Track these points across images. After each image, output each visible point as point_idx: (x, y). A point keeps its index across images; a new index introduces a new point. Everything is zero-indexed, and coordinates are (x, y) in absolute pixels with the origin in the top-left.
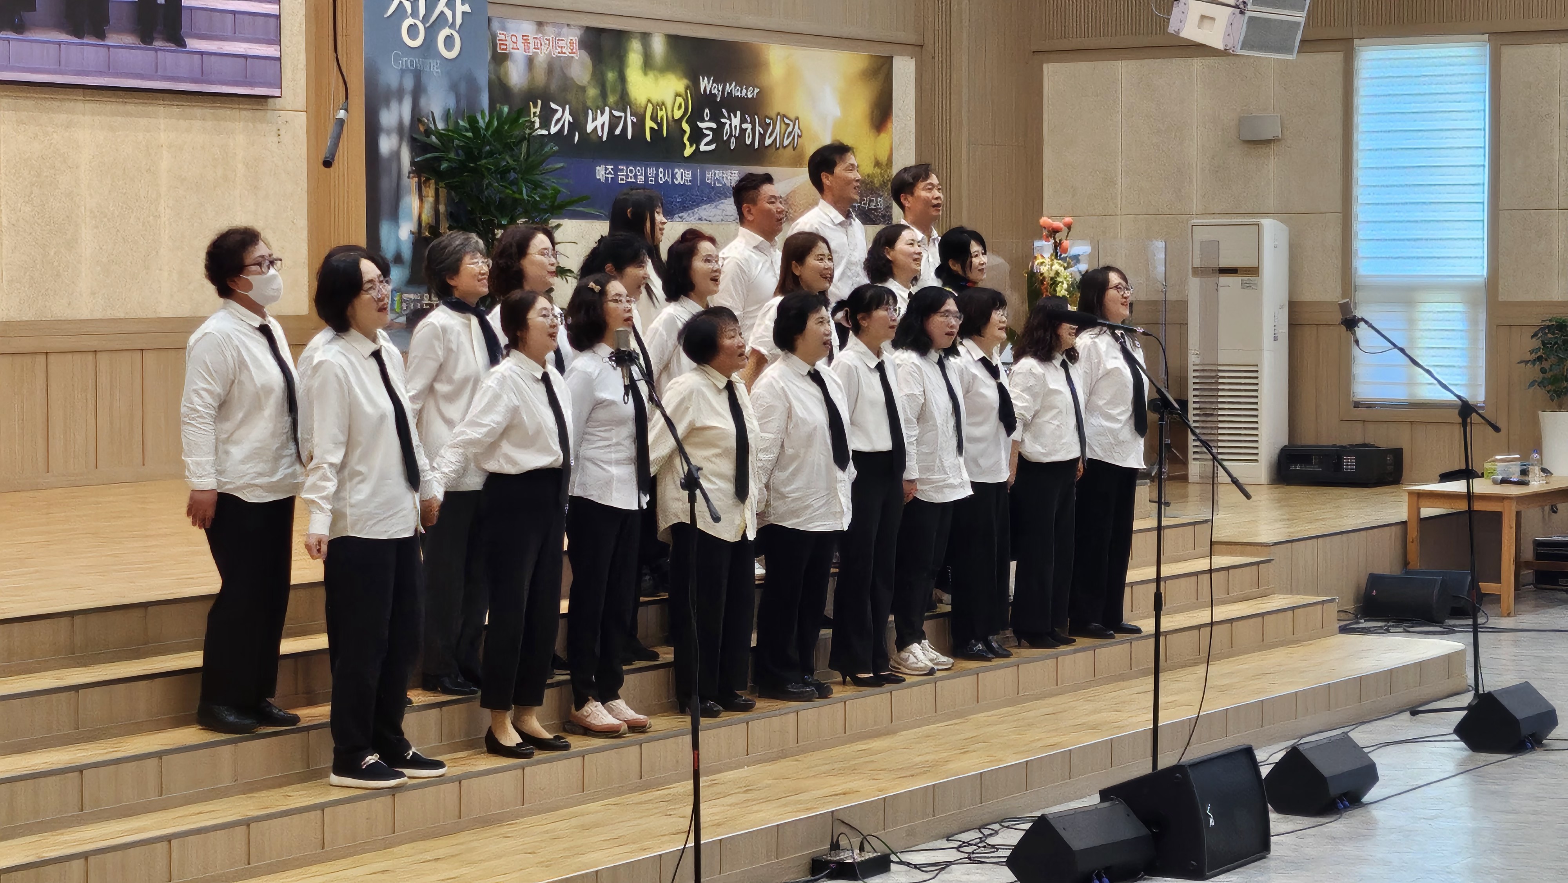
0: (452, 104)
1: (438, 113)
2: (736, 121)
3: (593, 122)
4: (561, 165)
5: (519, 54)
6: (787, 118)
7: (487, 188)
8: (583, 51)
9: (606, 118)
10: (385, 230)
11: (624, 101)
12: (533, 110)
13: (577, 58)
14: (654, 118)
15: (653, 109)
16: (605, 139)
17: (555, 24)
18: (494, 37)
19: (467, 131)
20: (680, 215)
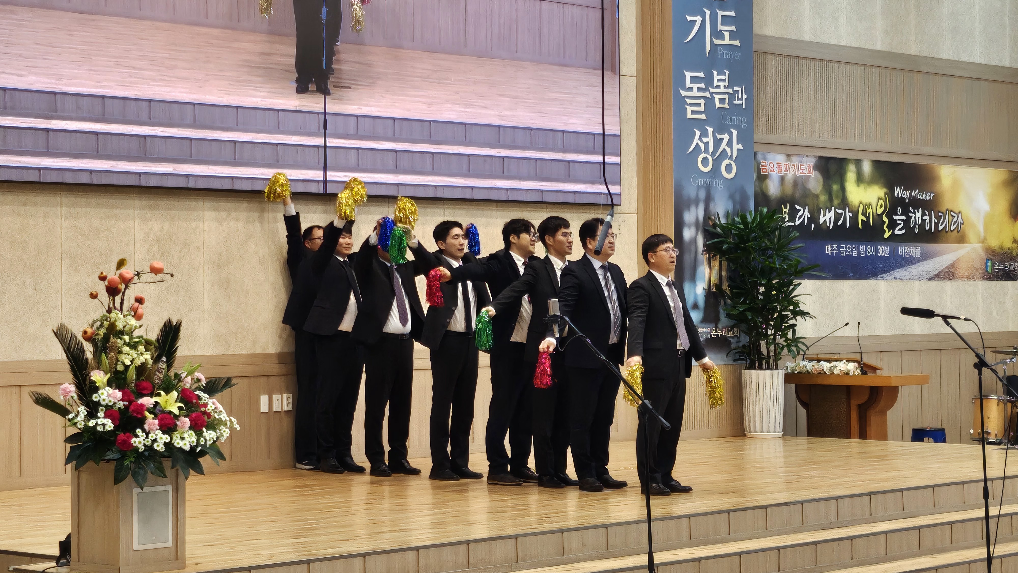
0: (730, 207)
1: (721, 213)
2: (919, 215)
3: (823, 217)
4: (802, 245)
5: (775, 176)
6: (954, 212)
7: (753, 261)
8: (816, 172)
9: (832, 214)
10: (687, 287)
11: (844, 203)
12: (784, 210)
13: (813, 177)
14: (864, 214)
15: (863, 209)
16: (831, 227)
17: (798, 155)
18: (759, 164)
19: (740, 224)
20: (882, 276)
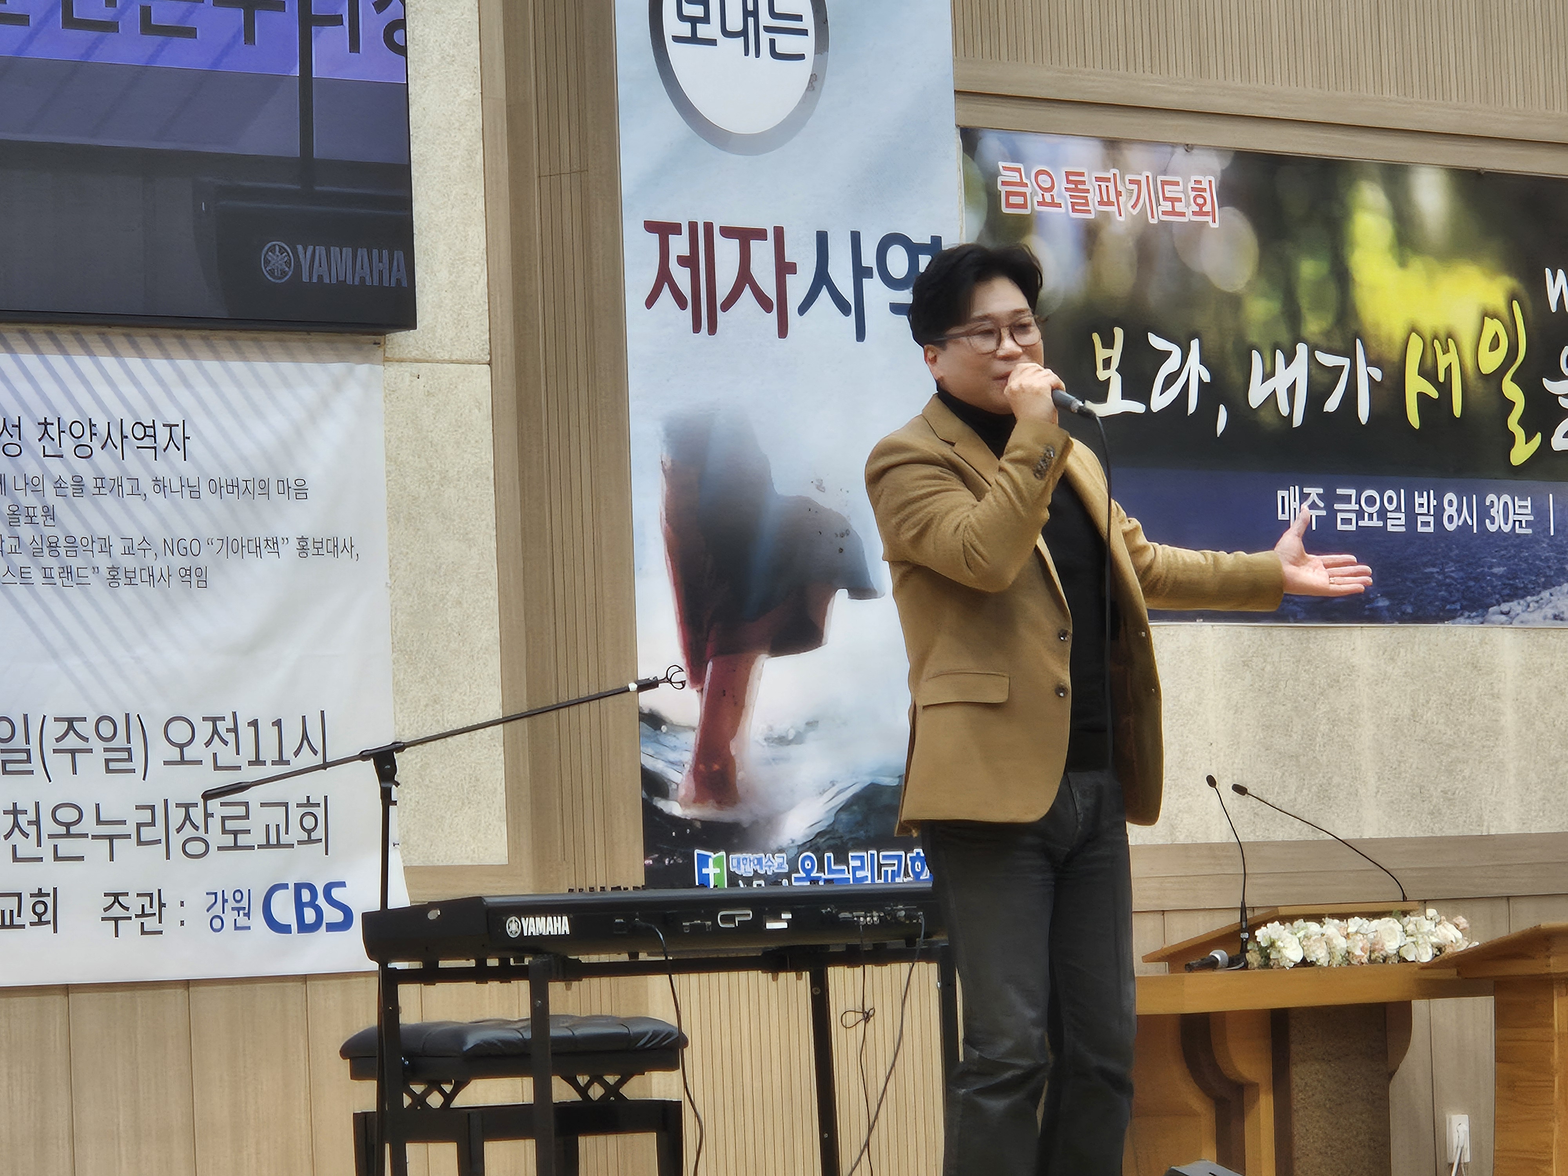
3: (1264, 380)
5: (1056, 221)
8: (1230, 210)
9: (1299, 370)
11: (1348, 329)
12: (1101, 353)
13: (1216, 225)
14: (1428, 372)
15: (1424, 350)
16: (1297, 421)
17: (1154, 147)
18: (990, 177)
20: (1505, 607)
